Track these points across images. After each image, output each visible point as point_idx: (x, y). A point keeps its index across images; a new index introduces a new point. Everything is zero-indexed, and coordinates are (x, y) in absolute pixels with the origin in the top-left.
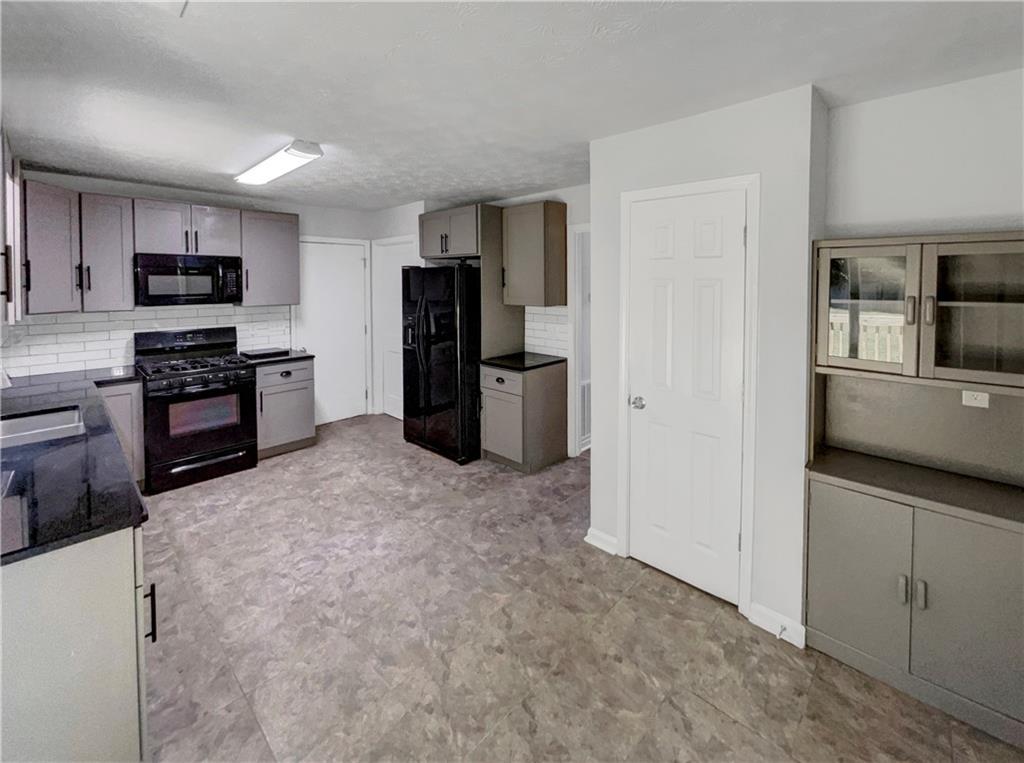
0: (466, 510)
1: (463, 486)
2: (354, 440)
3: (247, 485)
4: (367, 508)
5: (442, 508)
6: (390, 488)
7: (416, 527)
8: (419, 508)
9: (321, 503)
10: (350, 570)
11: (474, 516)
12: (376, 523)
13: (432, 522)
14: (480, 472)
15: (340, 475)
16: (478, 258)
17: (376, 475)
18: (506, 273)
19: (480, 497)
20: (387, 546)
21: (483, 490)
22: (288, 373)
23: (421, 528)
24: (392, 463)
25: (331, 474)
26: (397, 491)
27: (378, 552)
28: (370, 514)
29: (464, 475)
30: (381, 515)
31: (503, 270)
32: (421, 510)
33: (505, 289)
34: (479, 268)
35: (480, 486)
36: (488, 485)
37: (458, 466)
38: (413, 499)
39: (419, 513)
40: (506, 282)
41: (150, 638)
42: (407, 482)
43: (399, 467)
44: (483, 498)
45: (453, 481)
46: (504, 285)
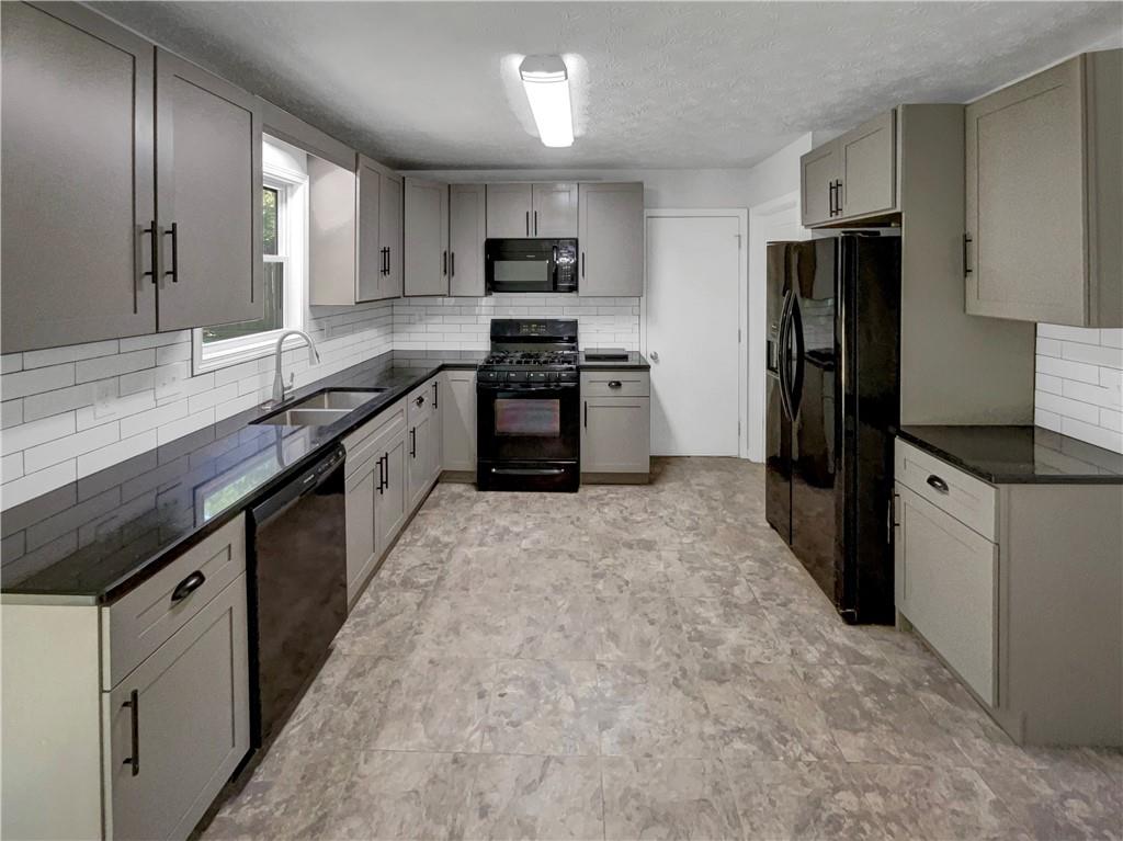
0: (808, 750)
1: (828, 678)
2: (701, 494)
3: (552, 515)
4: (648, 630)
5: (762, 711)
6: (699, 610)
7: (694, 728)
8: (721, 682)
9: (600, 586)
10: (551, 752)
11: (820, 782)
12: (642, 673)
13: (726, 737)
14: (881, 663)
15: (648, 546)
16: (897, 217)
17: (693, 570)
18: (973, 246)
19: (855, 732)
20: (628, 739)
21: (867, 715)
22: (618, 384)
23: (701, 736)
24: (729, 558)
25: (640, 541)
26: (707, 622)
27: (608, 743)
28: (645, 644)
29: (843, 650)
30: (658, 658)
31: (966, 240)
32: (721, 690)
33: (971, 281)
34: (900, 238)
35: (868, 703)
36: (889, 707)
37: (840, 621)
38: (723, 654)
39: (715, 696)
40: (973, 265)
41: (130, 767)
42: (729, 608)
43: (737, 571)
44: (861, 740)
45: (812, 654)
46: (967, 271)
